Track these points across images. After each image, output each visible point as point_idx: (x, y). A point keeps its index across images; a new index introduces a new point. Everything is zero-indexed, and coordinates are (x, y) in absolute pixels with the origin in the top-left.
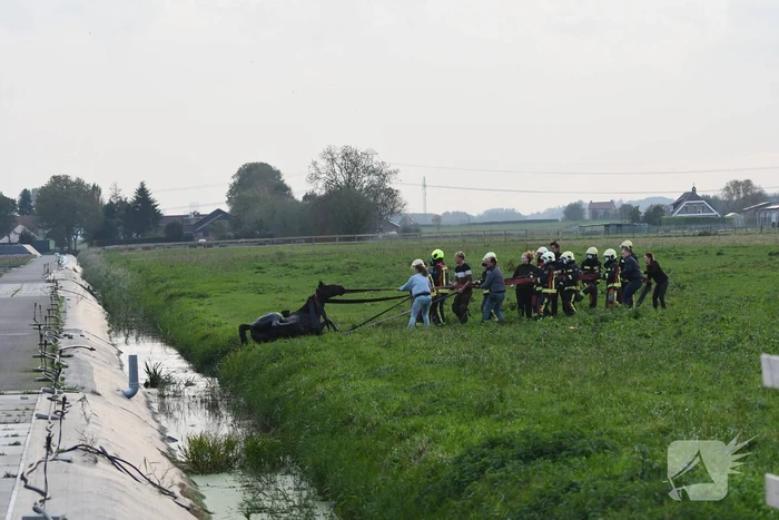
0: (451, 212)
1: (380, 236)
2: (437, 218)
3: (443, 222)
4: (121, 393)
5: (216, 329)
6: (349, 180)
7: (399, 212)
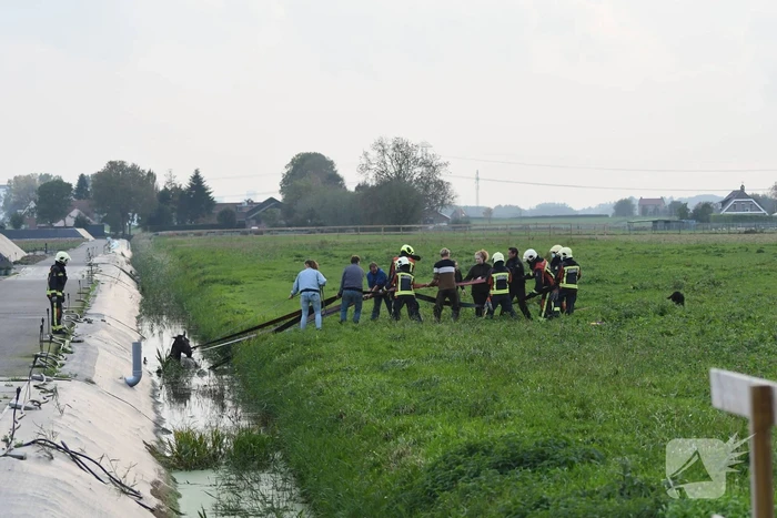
1: (431, 227)
2: (489, 211)
3: (494, 215)
4: (122, 381)
5: (239, 317)
6: (400, 172)
7: (450, 204)
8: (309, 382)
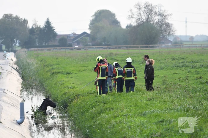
0: (199, 35)
1: (163, 46)
2: (192, 38)
3: (195, 40)
4: (15, 122)
5: (71, 90)
6: (148, 18)
7: (173, 34)
8: (108, 121)
